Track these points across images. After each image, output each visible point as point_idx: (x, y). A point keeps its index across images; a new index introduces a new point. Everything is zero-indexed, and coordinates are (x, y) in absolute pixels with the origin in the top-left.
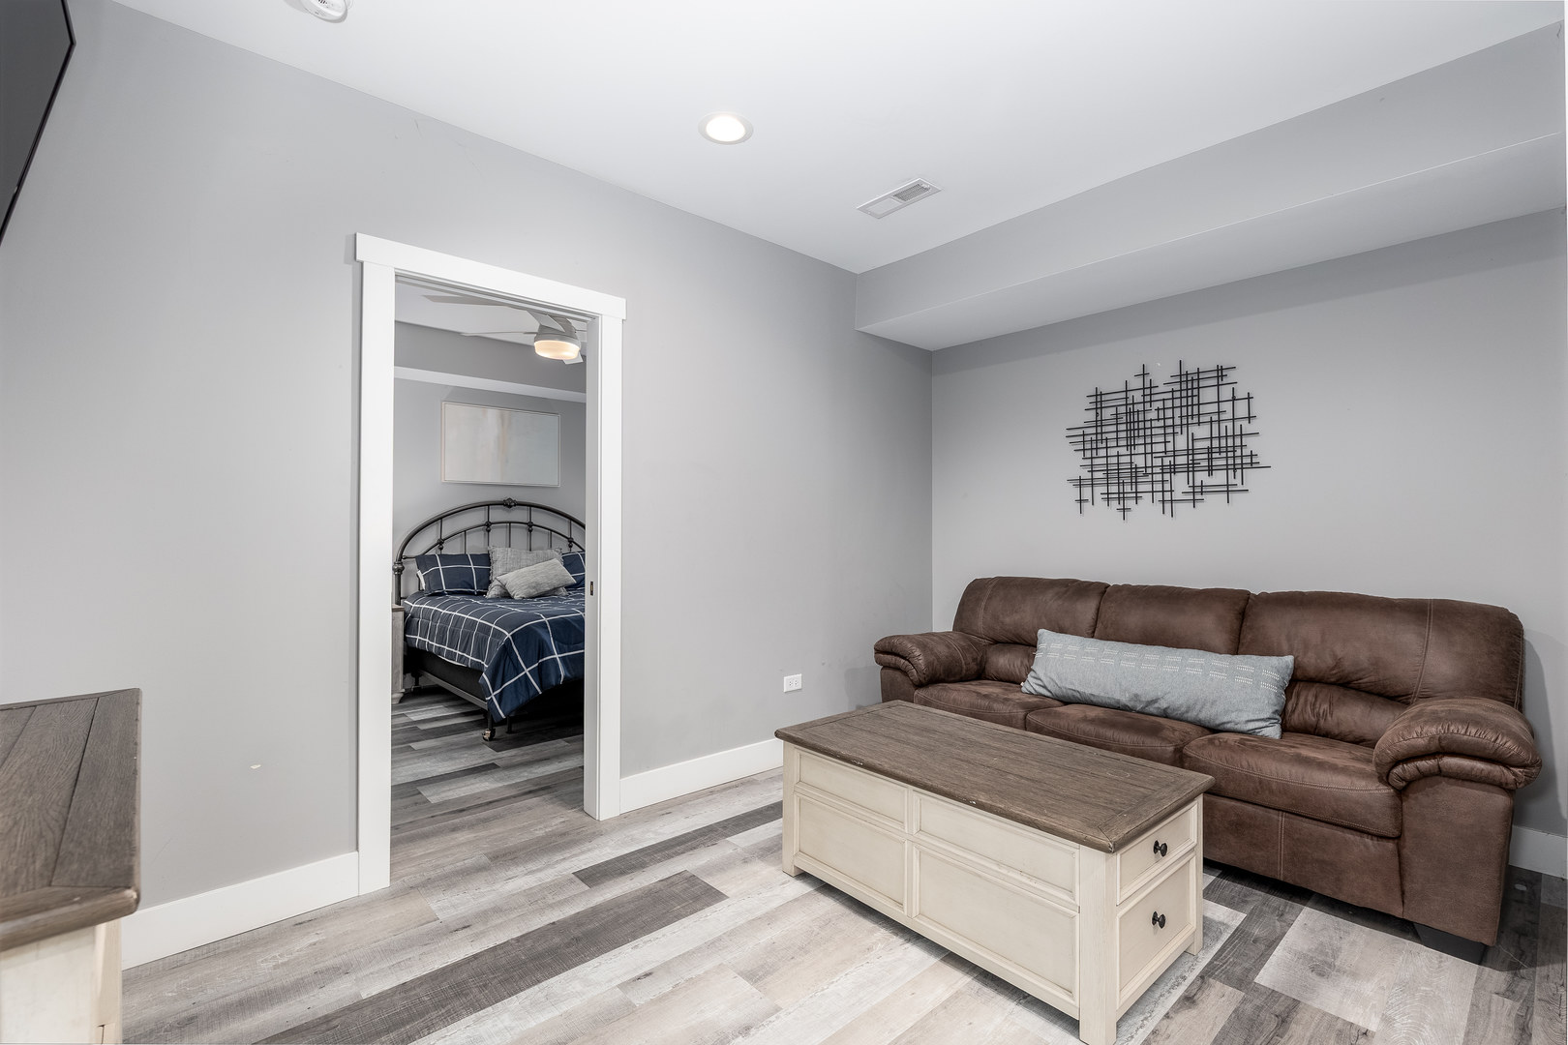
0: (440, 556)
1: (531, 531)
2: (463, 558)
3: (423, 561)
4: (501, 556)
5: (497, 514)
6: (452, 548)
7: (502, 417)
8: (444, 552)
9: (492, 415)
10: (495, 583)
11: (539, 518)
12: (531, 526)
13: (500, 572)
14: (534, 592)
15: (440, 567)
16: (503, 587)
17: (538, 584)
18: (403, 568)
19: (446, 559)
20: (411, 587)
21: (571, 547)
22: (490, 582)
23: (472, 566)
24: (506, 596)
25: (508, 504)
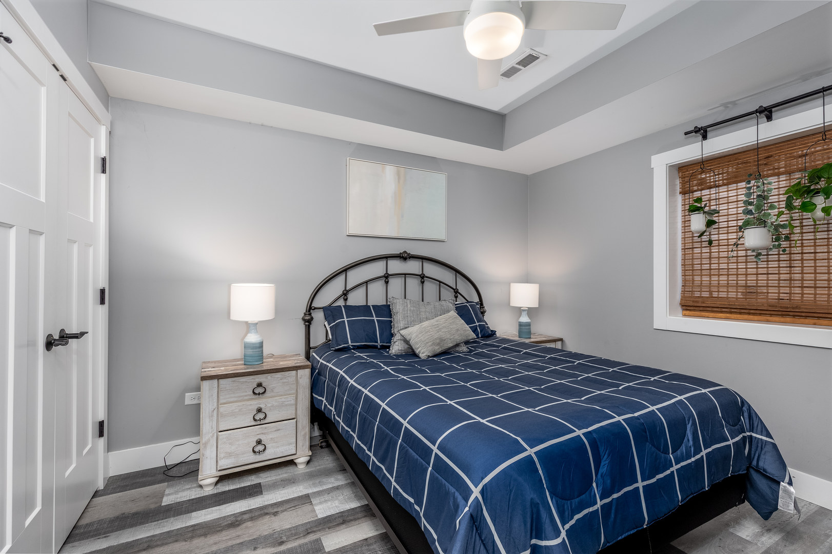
0: (345, 307)
1: (423, 283)
2: (365, 310)
3: (331, 312)
4: (401, 308)
5: (395, 266)
6: (356, 299)
7: (398, 174)
8: (350, 303)
9: (390, 171)
10: (397, 338)
11: (431, 270)
12: (423, 278)
13: (402, 325)
14: (438, 349)
15: (346, 319)
16: (406, 342)
17: (442, 340)
18: (312, 318)
19: (351, 310)
20: (318, 338)
21: (456, 297)
22: (392, 335)
23: (375, 318)
24: (411, 353)
25: (404, 257)
